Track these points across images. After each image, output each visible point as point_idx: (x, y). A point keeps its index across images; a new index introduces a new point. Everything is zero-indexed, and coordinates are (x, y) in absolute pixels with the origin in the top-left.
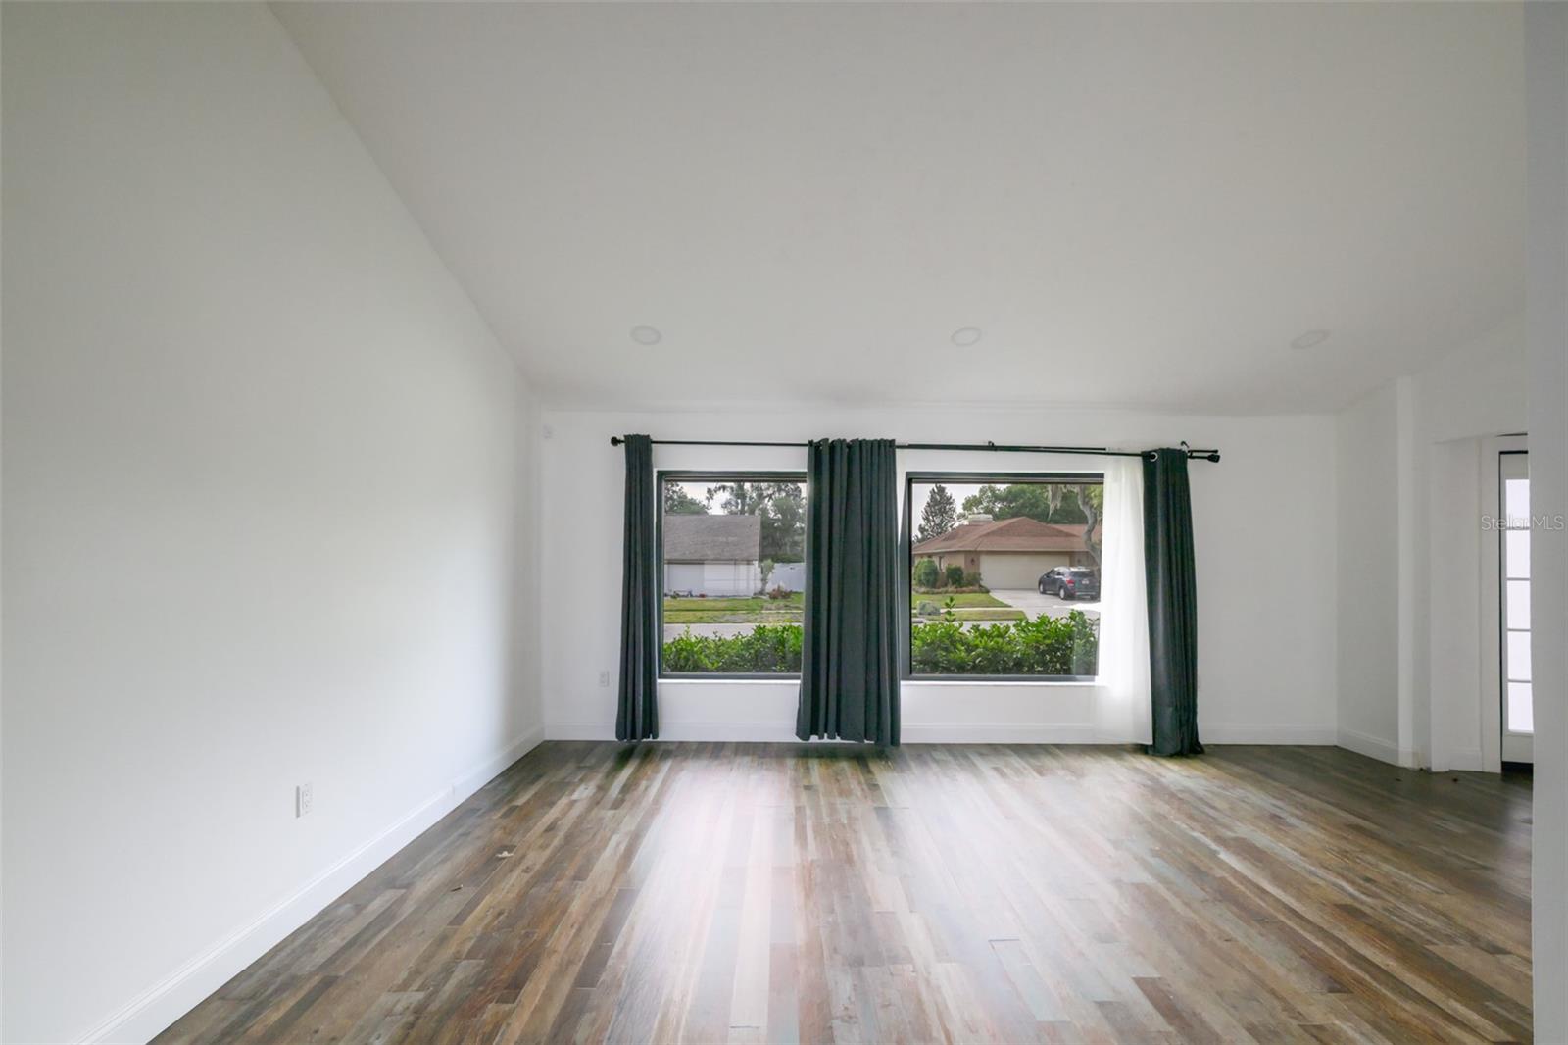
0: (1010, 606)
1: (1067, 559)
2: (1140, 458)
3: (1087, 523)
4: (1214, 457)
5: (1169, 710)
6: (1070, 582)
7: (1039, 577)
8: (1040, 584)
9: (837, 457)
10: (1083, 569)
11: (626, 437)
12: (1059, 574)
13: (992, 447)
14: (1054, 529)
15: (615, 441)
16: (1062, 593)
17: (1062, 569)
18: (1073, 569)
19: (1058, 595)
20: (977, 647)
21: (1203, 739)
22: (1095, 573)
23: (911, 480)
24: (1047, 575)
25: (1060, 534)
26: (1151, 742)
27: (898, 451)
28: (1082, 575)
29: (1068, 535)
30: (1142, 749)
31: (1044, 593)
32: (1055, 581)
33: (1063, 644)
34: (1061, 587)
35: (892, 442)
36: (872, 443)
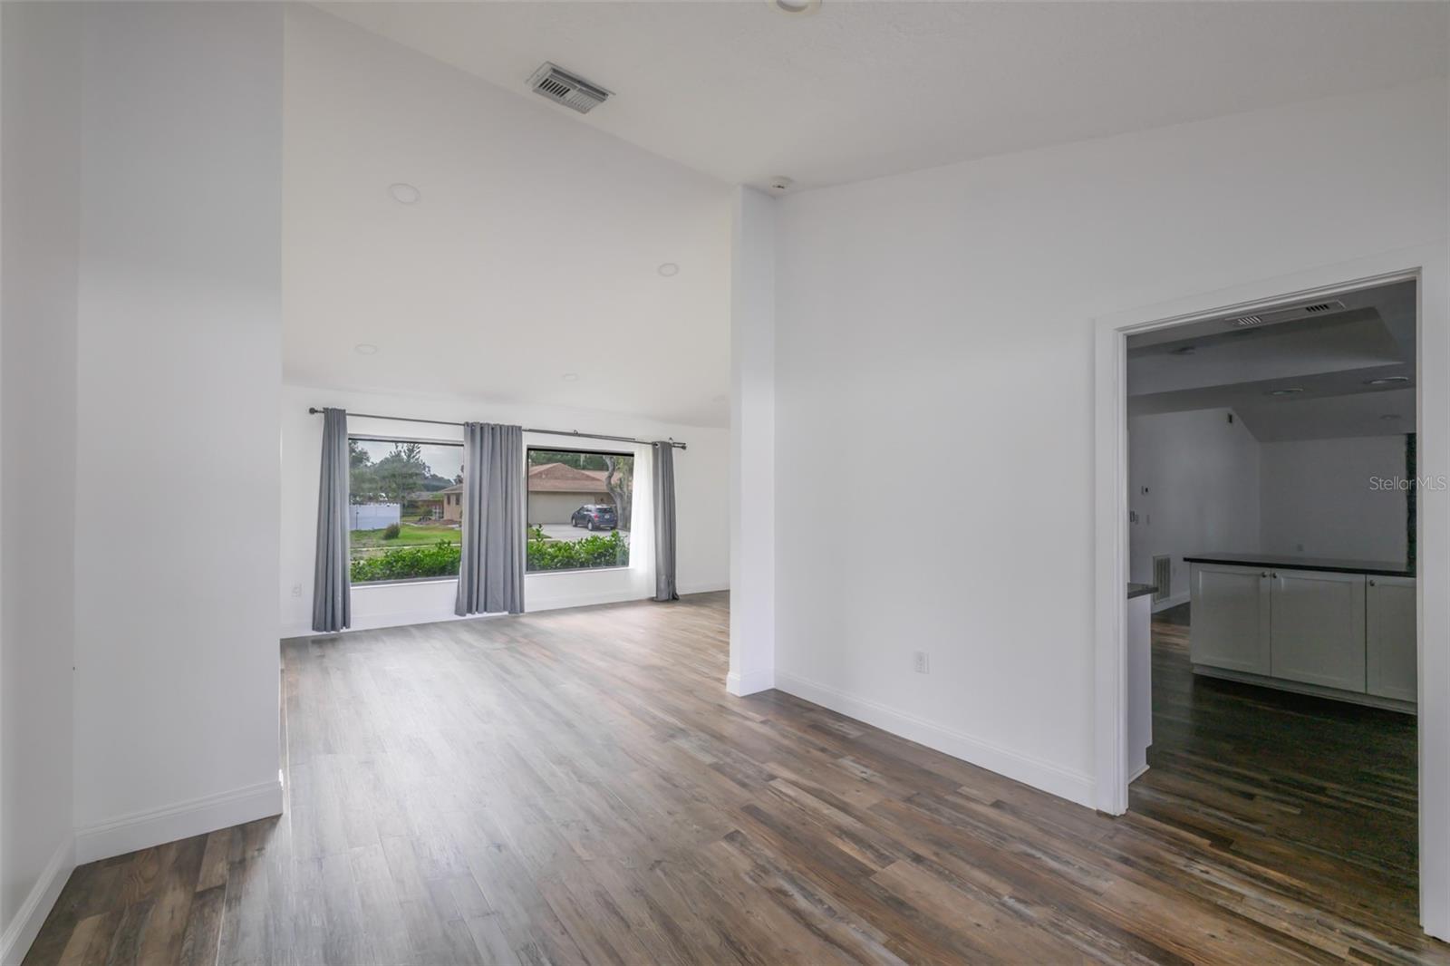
0: (550, 538)
1: (593, 499)
2: (650, 446)
3: (608, 470)
4: (684, 447)
5: (664, 577)
6: (596, 517)
7: (573, 512)
8: (573, 518)
9: (486, 435)
10: (605, 506)
11: (324, 409)
12: (588, 511)
13: (576, 434)
14: (583, 474)
15: (313, 411)
16: (590, 526)
17: (590, 507)
18: (598, 507)
19: (587, 527)
20: (557, 557)
21: (679, 592)
22: (614, 509)
23: (529, 449)
24: (579, 512)
25: (588, 478)
26: (655, 595)
27: (523, 433)
28: (605, 511)
29: (594, 479)
30: (653, 601)
31: (576, 526)
32: (584, 517)
33: (608, 551)
34: (589, 521)
35: (520, 428)
36: (508, 427)
